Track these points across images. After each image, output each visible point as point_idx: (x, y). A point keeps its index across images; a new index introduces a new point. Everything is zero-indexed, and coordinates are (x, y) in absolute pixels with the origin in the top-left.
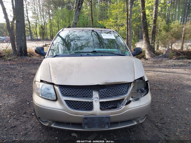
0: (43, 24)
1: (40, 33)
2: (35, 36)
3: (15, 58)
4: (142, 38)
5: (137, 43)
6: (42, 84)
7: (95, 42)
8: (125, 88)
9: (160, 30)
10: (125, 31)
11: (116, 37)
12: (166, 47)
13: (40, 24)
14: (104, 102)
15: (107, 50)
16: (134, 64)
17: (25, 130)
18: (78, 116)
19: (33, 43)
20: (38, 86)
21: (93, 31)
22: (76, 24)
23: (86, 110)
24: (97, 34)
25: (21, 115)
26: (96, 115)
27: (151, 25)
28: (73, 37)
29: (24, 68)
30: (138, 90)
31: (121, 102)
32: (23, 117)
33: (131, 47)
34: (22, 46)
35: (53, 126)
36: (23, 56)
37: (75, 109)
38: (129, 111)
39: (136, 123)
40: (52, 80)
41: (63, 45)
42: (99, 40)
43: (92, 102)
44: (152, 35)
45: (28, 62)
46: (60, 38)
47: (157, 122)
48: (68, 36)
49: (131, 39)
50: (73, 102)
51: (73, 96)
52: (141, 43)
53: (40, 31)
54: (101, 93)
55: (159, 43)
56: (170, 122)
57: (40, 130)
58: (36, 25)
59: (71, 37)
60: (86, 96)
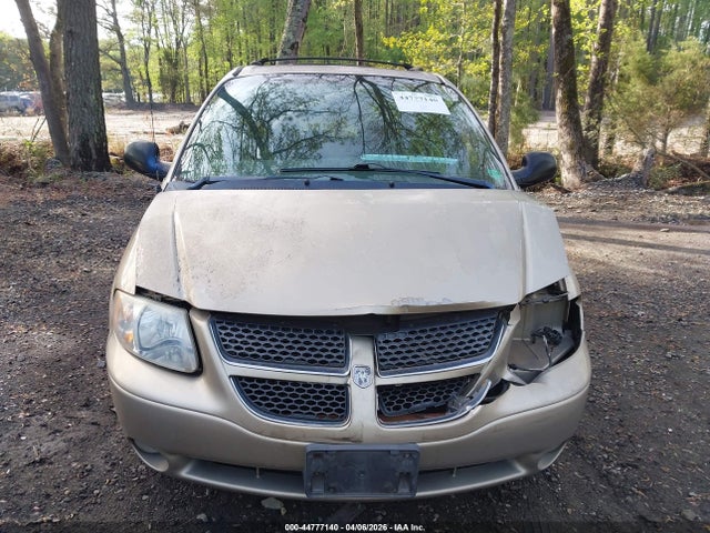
0: (175, 46)
1: (163, 79)
2: (141, 93)
3: (61, 177)
4: (549, 107)
5: (530, 126)
6: (141, 302)
7: (366, 121)
8: (486, 329)
9: (621, 76)
10: (487, 78)
11: (451, 106)
12: (643, 145)
13: (161, 45)
14: (393, 385)
15: (413, 159)
16: (526, 227)
17: (83, 477)
18: (284, 444)
19: (135, 116)
20: (126, 309)
21: (360, 78)
22: (294, 47)
23: (321, 419)
24: (377, 91)
25: (71, 414)
26: (359, 441)
27: (588, 57)
28: (279, 101)
29: (96, 216)
30: (535, 336)
31: (467, 388)
32: (79, 421)
33: (506, 140)
34: (86, 129)
35: (185, 473)
36: (91, 170)
37: (275, 413)
38: (496, 426)
39: (522, 472)
40: (183, 289)
41: (239, 129)
42: (383, 114)
43: (344, 388)
44: (592, 96)
45: (109, 194)
46: (229, 107)
47: (605, 460)
48: (261, 98)
49: (508, 110)
50: (267, 384)
51: (266, 360)
52: (544, 125)
53: (161, 70)
54: (382, 348)
55: (614, 127)
56: (658, 460)
57: (139, 481)
58: (147, 50)
59: (274, 100)
60: (321, 362)
